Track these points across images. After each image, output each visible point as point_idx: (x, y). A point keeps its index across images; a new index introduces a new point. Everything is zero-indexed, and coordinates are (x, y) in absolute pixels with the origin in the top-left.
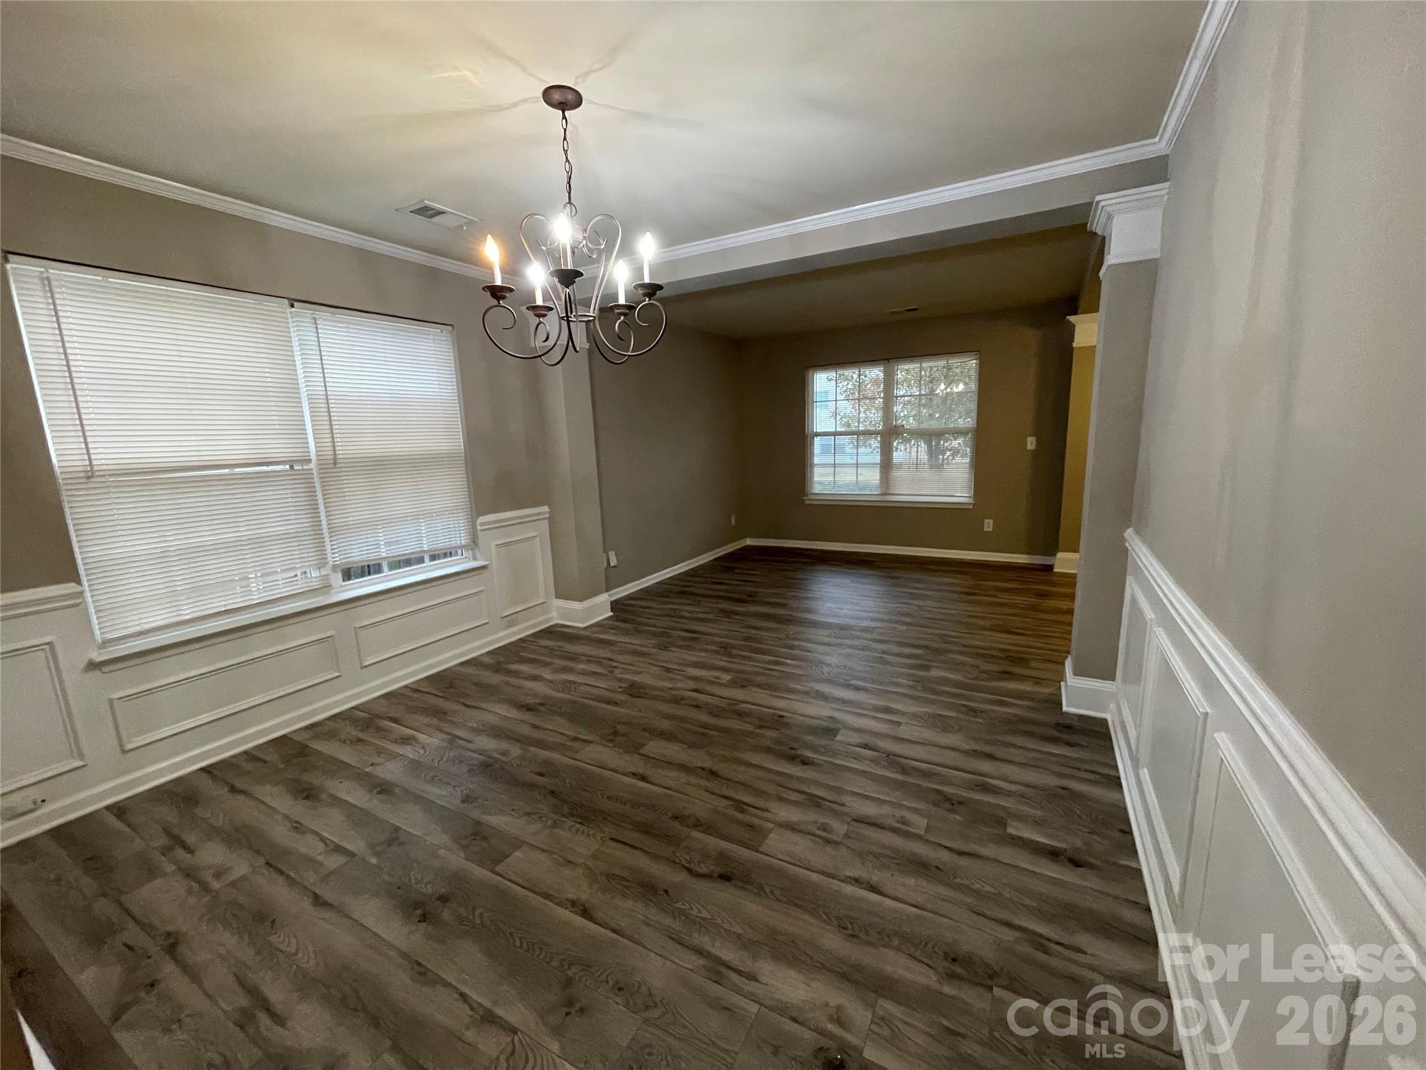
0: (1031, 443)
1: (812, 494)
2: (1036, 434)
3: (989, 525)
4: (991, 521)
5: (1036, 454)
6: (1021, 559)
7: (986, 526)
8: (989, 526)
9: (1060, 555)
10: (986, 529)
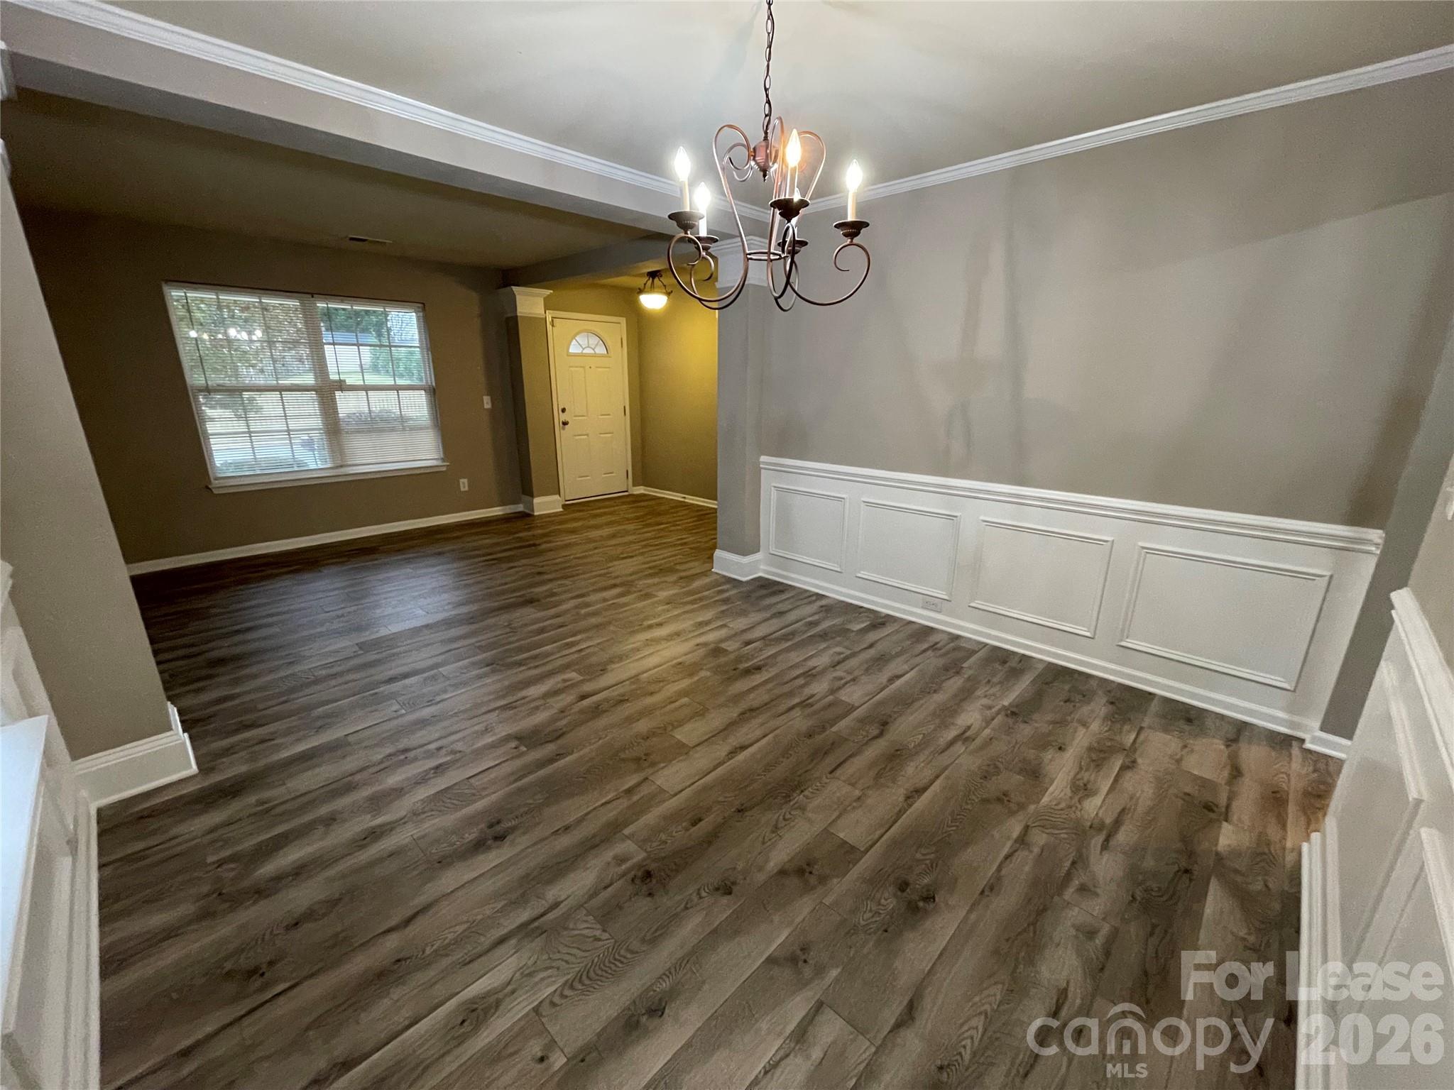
0: (487, 403)
1: (216, 479)
2: (490, 393)
3: (464, 484)
4: (465, 481)
5: (492, 412)
6: (497, 511)
7: (461, 485)
8: (464, 487)
9: (536, 501)
10: (462, 489)
